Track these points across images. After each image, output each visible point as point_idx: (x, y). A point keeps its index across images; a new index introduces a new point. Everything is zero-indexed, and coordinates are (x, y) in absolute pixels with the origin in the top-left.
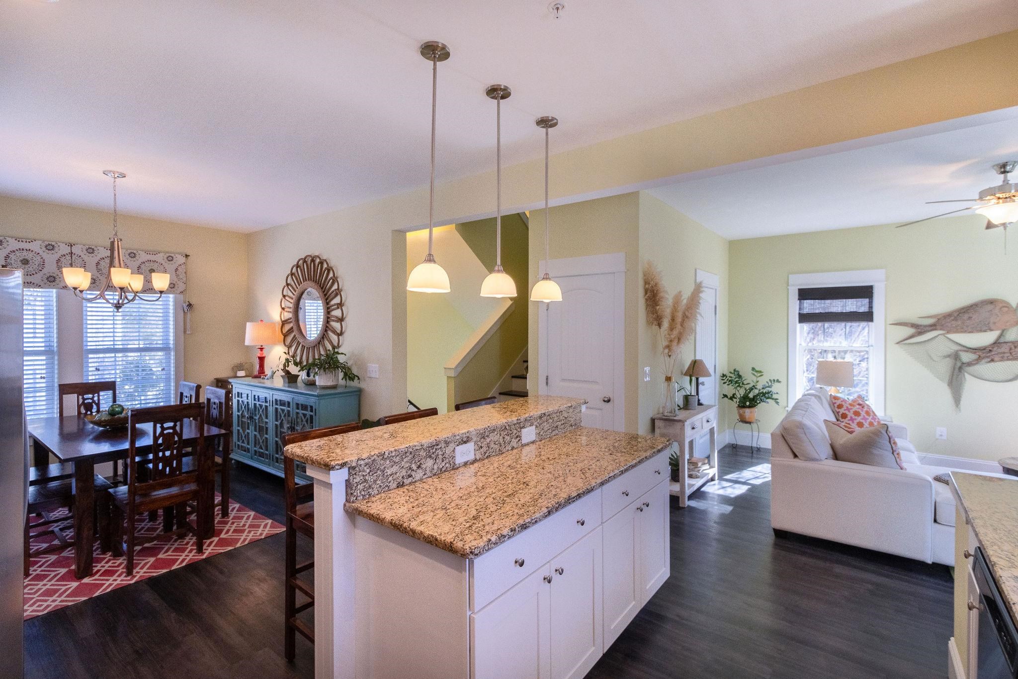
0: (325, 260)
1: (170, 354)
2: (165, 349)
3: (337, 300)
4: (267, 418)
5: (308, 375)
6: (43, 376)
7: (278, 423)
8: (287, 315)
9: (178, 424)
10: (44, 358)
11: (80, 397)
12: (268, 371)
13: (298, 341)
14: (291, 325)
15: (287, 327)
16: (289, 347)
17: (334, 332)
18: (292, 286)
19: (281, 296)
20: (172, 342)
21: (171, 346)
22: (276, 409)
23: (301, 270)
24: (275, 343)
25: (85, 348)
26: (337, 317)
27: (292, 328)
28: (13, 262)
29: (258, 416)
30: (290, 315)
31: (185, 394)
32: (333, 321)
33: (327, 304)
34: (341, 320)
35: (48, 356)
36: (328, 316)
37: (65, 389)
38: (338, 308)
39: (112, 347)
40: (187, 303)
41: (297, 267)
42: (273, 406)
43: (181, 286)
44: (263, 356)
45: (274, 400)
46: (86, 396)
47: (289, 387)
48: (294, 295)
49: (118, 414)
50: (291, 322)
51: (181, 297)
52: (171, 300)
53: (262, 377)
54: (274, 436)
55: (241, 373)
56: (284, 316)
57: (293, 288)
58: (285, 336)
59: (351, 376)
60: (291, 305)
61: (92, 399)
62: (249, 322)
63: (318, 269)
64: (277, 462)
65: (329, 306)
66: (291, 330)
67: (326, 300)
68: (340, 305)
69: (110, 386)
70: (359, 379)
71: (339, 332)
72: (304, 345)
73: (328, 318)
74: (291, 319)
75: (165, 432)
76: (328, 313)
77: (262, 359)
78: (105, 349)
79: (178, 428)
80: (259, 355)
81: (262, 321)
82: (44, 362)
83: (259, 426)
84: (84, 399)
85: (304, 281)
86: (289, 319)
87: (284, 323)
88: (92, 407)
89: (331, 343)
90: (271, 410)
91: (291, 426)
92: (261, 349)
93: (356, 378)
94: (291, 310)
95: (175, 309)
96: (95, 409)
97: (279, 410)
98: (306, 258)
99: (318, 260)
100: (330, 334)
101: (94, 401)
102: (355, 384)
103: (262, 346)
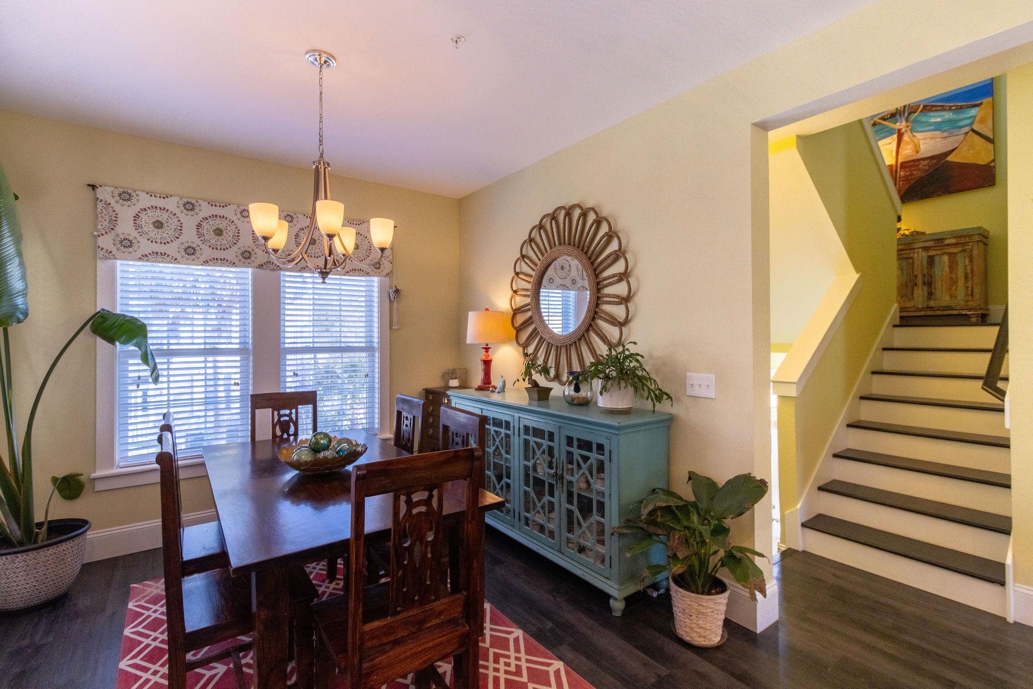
0: (593, 209)
1: (373, 355)
2: (369, 349)
3: (619, 267)
4: (508, 452)
5: (577, 389)
6: (236, 381)
7: (530, 464)
8: (520, 301)
9: (435, 492)
10: (238, 358)
11: (276, 413)
12: (496, 381)
13: (541, 338)
14: (529, 314)
15: (520, 319)
16: (525, 346)
17: (613, 321)
18: (529, 258)
19: (513, 274)
20: (376, 340)
21: (376, 345)
22: (526, 442)
23: (546, 232)
24: (504, 341)
25: (282, 346)
26: (617, 296)
27: (531, 318)
28: (205, 232)
29: (493, 448)
30: (528, 300)
31: (404, 414)
32: (609, 303)
33: (597, 276)
34: (625, 300)
35: (243, 356)
36: (598, 295)
37: (258, 401)
38: (620, 280)
39: (311, 345)
40: (394, 289)
41: (540, 228)
42: (519, 436)
43: (386, 266)
44: (490, 359)
45: (522, 427)
46: (282, 412)
47: (539, 406)
48: (534, 270)
49: (324, 450)
50: (529, 310)
51: (387, 279)
52: (376, 284)
53: (491, 389)
54: (522, 483)
55: (454, 383)
56: (515, 302)
57: (531, 261)
58: (519, 330)
59: (657, 392)
60: (529, 286)
61: (290, 415)
62: (471, 311)
63: (578, 224)
64: (527, 525)
65: (598, 280)
66: (528, 322)
67: (595, 270)
68: (623, 276)
69: (310, 398)
70: (669, 397)
71: (622, 319)
72: (551, 341)
73: (598, 298)
74: (529, 305)
75: (415, 511)
76: (599, 290)
77: (487, 363)
78: (304, 348)
79: (435, 503)
80: (484, 358)
81: (487, 310)
82: (238, 364)
83: (494, 462)
84: (280, 416)
85: (551, 248)
86: (524, 306)
87: (516, 311)
88: (289, 427)
89: (604, 339)
90: (517, 443)
91: (556, 472)
92: (487, 349)
93: (665, 397)
94: (529, 293)
95: (381, 297)
96: (292, 430)
97: (532, 443)
98: (555, 211)
99: (577, 213)
100: (602, 324)
101: (291, 419)
102: (664, 407)
103: (487, 345)
